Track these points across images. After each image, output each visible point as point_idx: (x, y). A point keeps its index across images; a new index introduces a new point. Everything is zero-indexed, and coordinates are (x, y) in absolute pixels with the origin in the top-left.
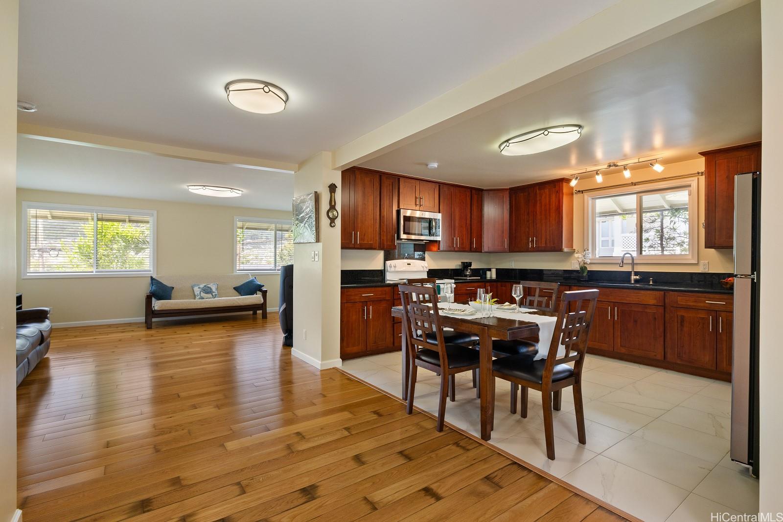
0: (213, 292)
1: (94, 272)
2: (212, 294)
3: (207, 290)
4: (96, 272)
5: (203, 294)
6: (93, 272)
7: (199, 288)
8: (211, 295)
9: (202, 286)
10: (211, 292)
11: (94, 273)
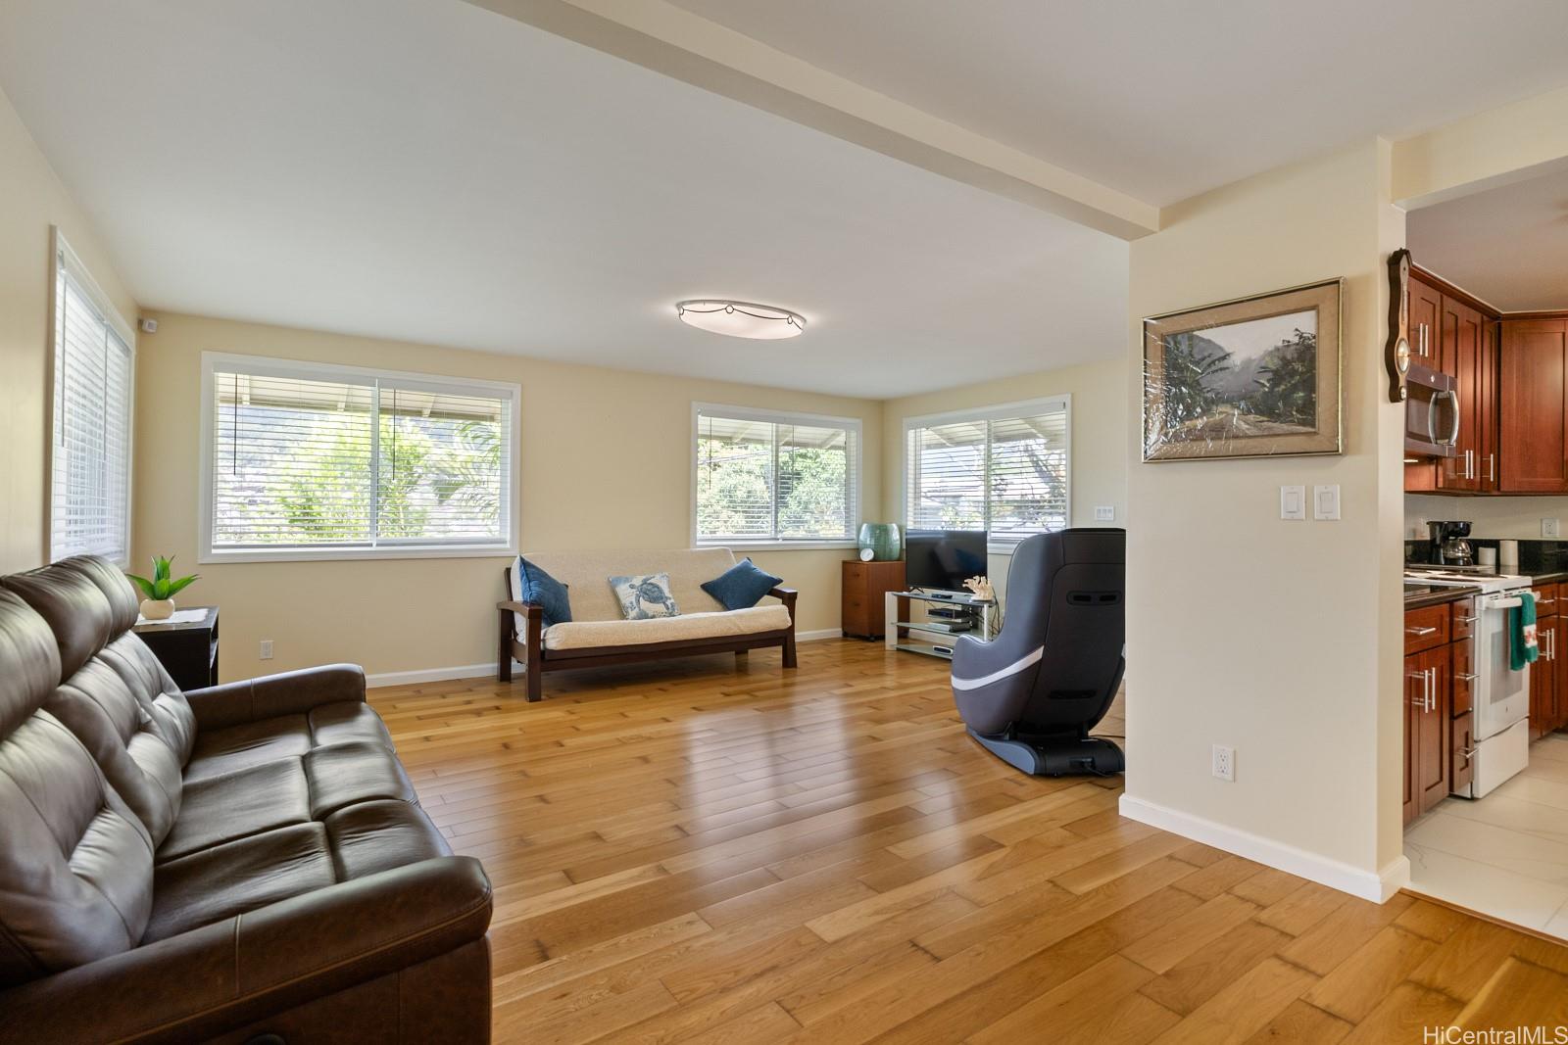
0: (667, 598)
1: (374, 545)
2: (664, 603)
3: (652, 593)
4: (378, 545)
5: (645, 605)
6: (371, 545)
7: (632, 587)
8: (662, 605)
9: (637, 581)
10: (662, 598)
11: (374, 548)
